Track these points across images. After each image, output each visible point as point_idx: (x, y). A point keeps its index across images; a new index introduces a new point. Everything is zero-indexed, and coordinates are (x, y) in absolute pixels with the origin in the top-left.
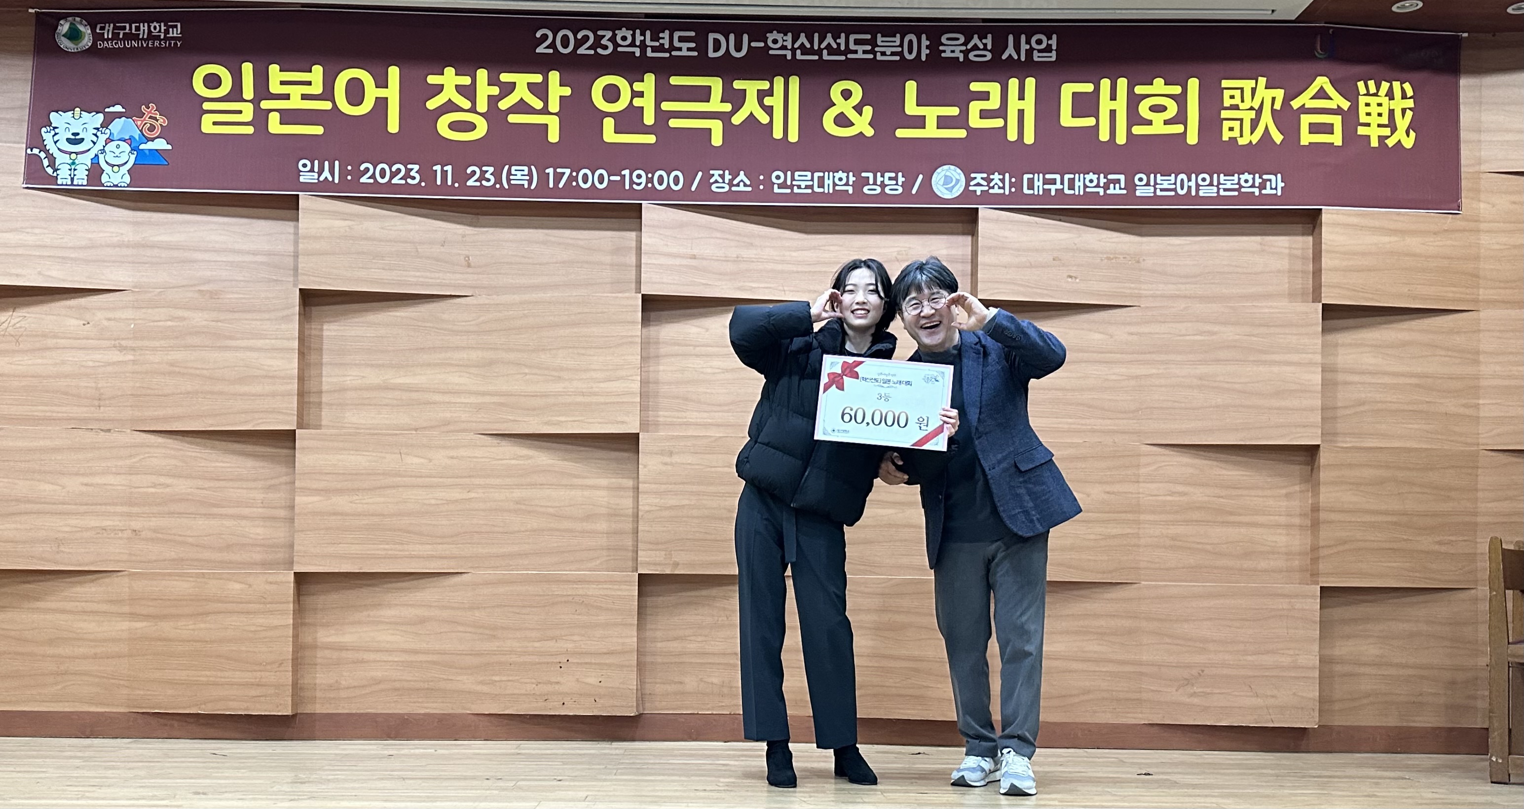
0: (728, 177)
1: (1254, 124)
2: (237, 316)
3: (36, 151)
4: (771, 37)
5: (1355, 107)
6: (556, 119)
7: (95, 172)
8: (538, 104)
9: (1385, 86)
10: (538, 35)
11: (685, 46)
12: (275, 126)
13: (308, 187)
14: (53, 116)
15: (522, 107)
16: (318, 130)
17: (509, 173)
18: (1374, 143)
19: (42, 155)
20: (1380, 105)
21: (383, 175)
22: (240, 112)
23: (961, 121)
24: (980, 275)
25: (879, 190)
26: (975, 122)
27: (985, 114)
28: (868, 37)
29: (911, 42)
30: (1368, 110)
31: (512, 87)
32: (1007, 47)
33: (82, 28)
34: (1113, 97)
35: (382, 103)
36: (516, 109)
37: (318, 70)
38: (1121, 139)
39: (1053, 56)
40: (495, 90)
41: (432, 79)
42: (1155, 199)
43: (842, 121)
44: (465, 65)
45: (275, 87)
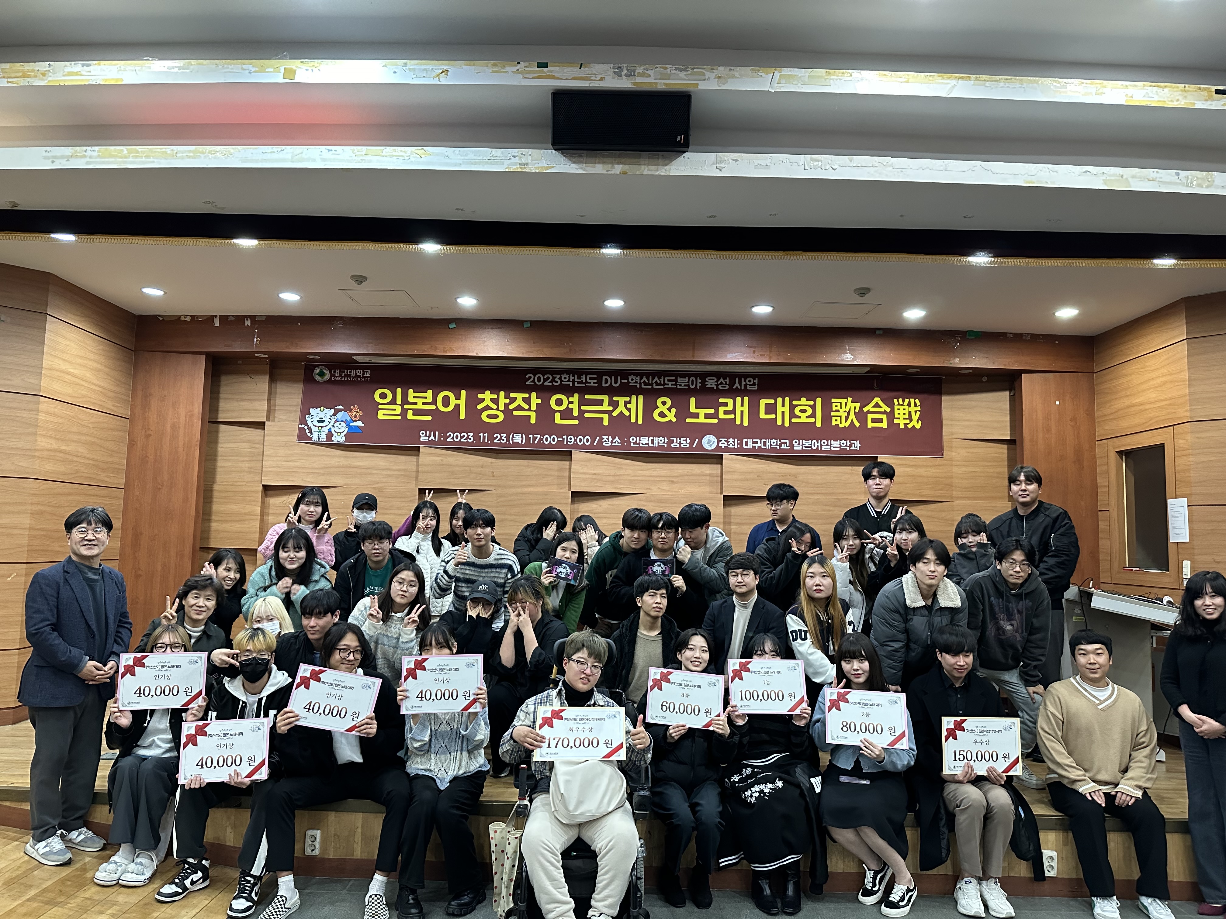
0: (610, 439)
1: (847, 418)
2: (390, 499)
3: (303, 426)
4: (630, 378)
5: (893, 411)
6: (534, 413)
7: (330, 435)
8: (526, 407)
9: (907, 401)
10: (527, 376)
11: (592, 381)
12: (410, 416)
13: (424, 443)
14: (311, 410)
15: (519, 408)
16: (430, 418)
17: (513, 437)
18: (902, 427)
19: (306, 427)
20: (904, 409)
21: (457, 438)
22: (395, 410)
23: (715, 415)
24: (724, 484)
25: (678, 445)
26: (721, 416)
27: (726, 413)
28: (674, 378)
29: (693, 381)
30: (899, 412)
31: (515, 399)
32: (735, 383)
33: (325, 371)
34: (783, 406)
35: (457, 406)
36: (516, 409)
37: (430, 392)
38: (787, 424)
39: (756, 388)
40: (508, 401)
41: (480, 396)
42: (802, 451)
43: (662, 415)
44: (495, 389)
45: (411, 400)
